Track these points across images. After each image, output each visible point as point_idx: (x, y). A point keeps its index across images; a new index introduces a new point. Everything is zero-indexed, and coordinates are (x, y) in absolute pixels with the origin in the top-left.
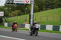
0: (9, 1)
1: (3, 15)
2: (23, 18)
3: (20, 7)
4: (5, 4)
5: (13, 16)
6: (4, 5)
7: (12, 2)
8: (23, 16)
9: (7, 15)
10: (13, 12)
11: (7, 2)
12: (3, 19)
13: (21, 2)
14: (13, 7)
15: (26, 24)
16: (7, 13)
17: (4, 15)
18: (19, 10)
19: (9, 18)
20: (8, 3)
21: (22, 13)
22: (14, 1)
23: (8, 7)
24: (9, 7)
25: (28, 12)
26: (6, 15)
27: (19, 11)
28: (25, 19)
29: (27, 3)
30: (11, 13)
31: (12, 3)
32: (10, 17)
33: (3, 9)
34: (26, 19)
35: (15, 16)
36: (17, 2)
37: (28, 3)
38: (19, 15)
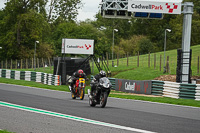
0: (112, 6)
1: (91, 52)
2: (158, 62)
3: (147, 24)
4: (97, 16)
5: (123, 56)
6: (94, 19)
7: (123, 6)
8: (158, 54)
9: (105, 52)
10: (123, 41)
11: (106, 9)
12: (92, 64)
13: (150, 7)
14: (126, 25)
15: (167, 83)
16: (104, 43)
17: (95, 51)
18: (145, 34)
19: (110, 62)
20: (110, 12)
21: (154, 45)
22: (129, 5)
23: (108, 23)
24: (110, 25)
25: (173, 41)
26: (101, 52)
27: (143, 38)
28: (164, 64)
29: (171, 10)
30: (116, 43)
31: (122, 13)
32: (116, 57)
33: (92, 32)
34: (168, 65)
35: (131, 54)
36: (136, 7)
37: (175, 12)
38: (144, 51)
